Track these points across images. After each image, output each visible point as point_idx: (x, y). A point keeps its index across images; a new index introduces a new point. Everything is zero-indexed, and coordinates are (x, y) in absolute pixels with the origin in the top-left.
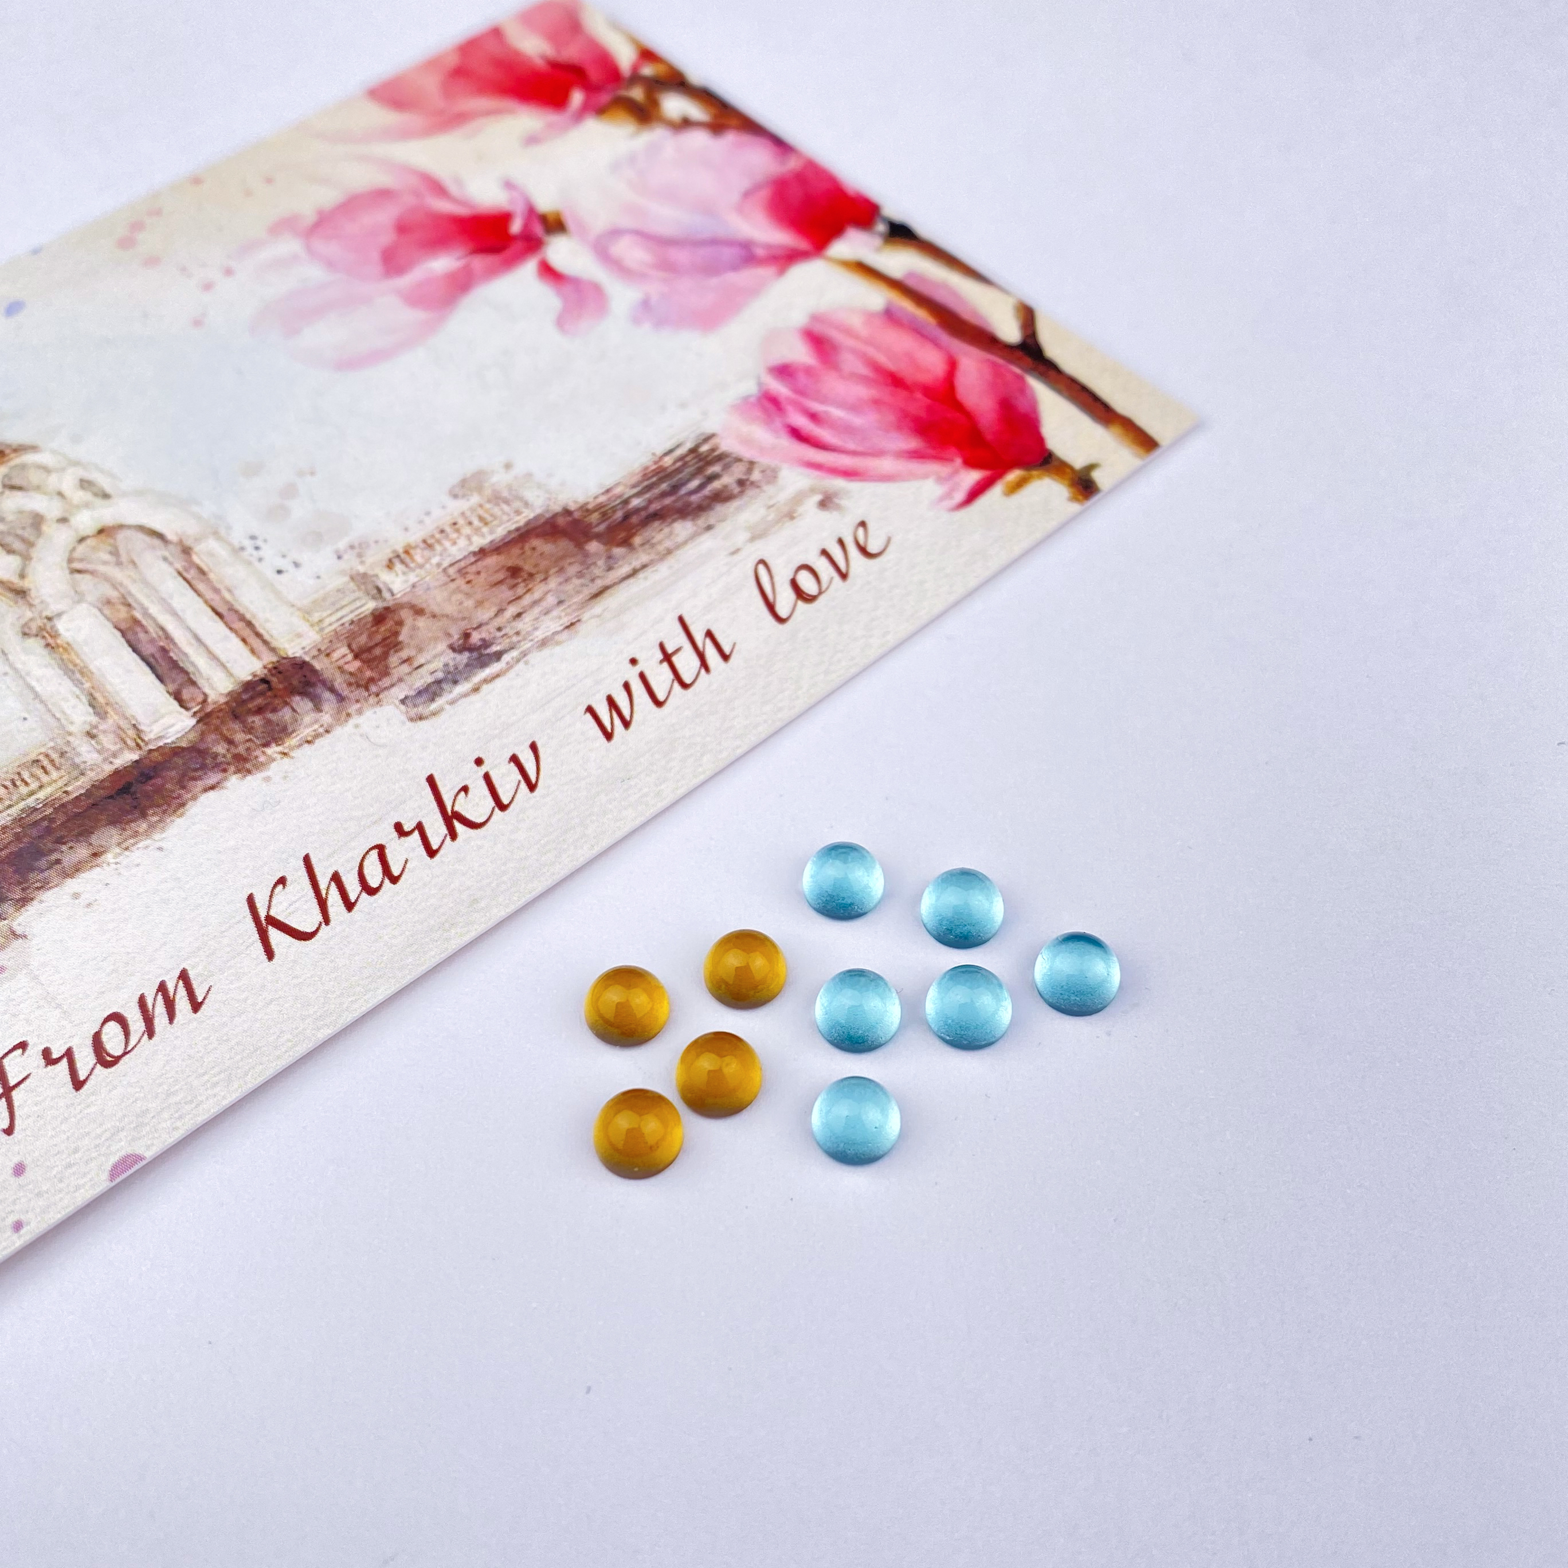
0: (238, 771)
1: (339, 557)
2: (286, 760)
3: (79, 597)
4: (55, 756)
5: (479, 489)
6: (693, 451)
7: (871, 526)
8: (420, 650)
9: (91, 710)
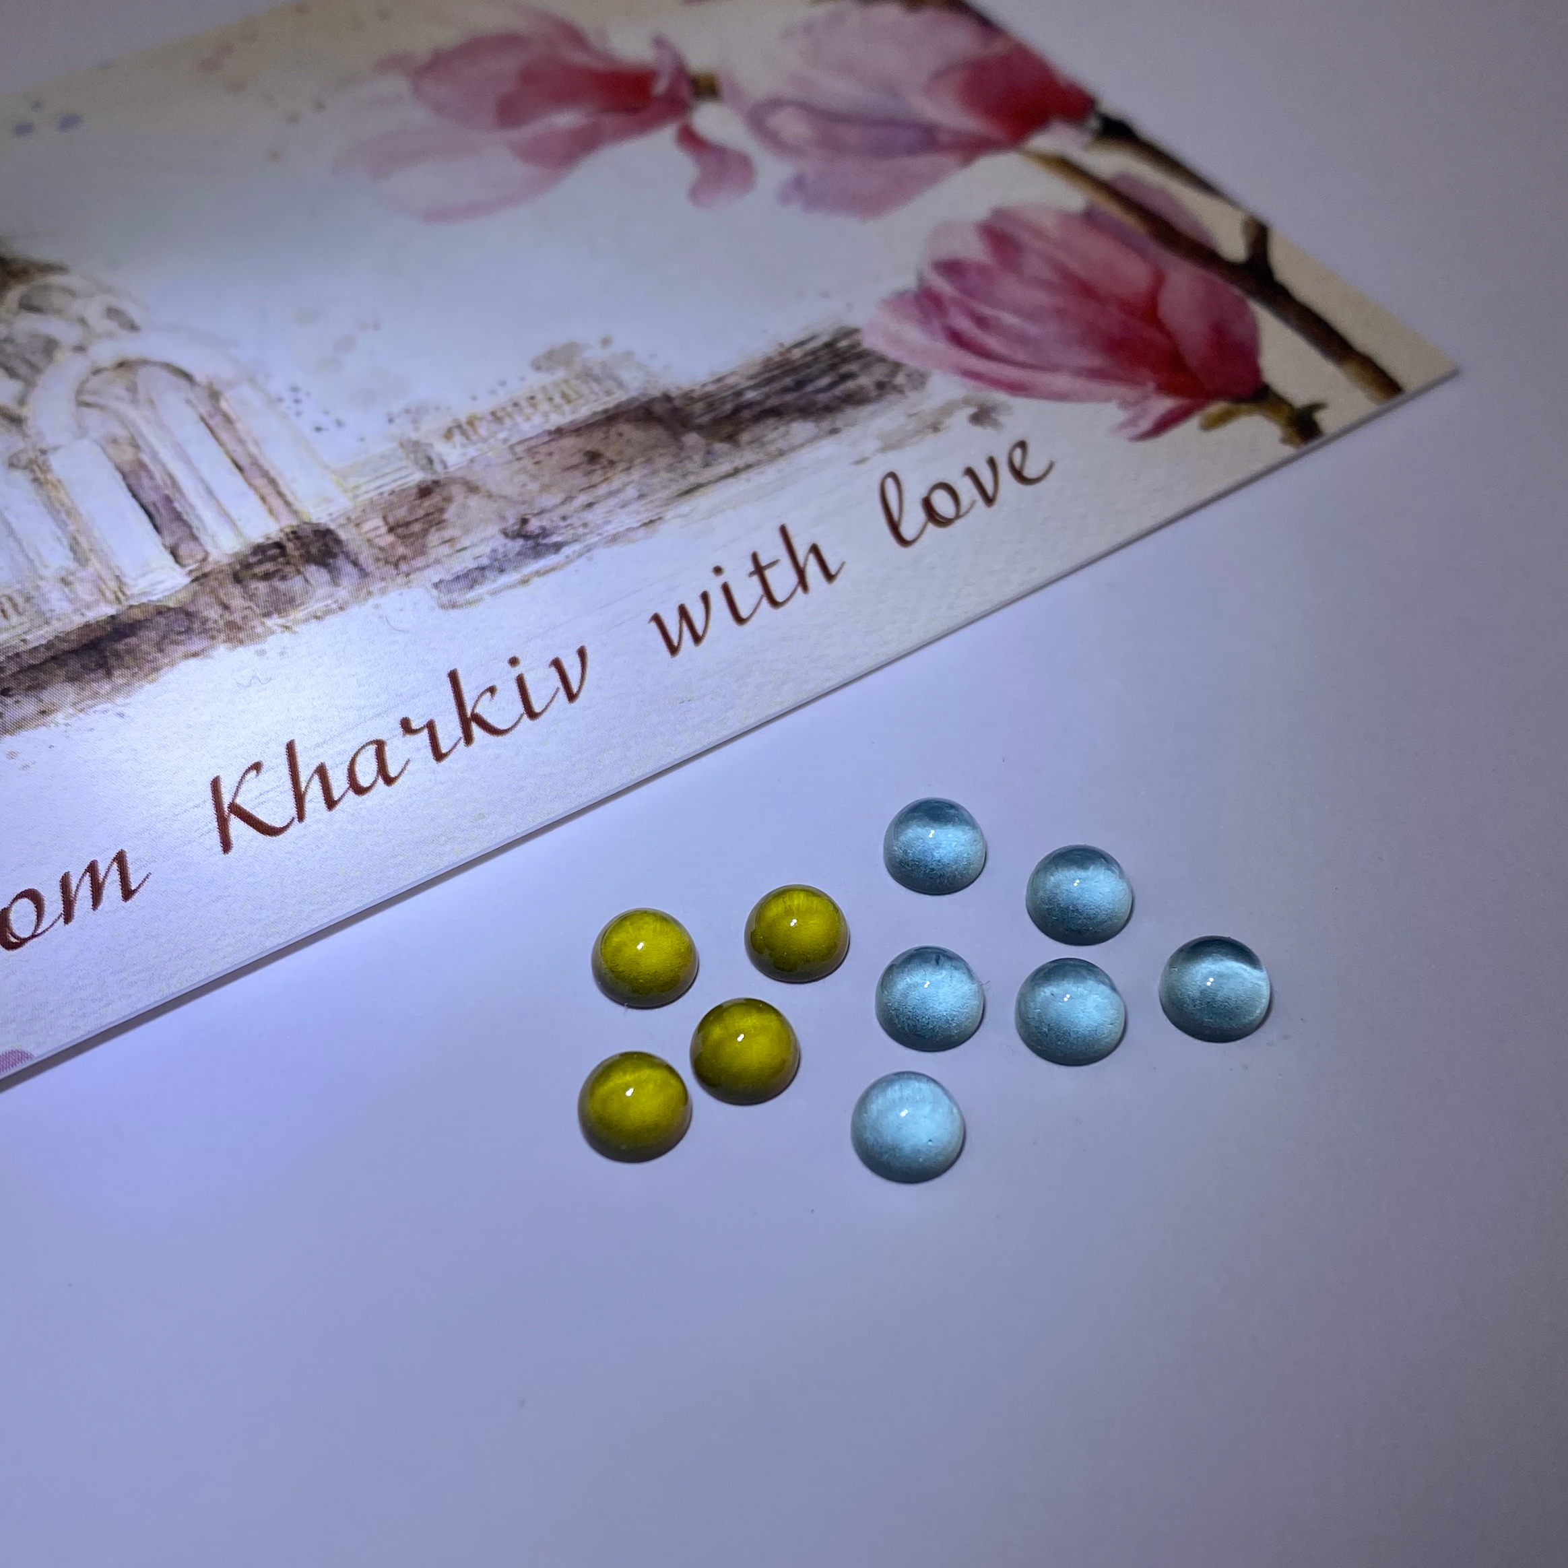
0: (228, 639)
1: (391, 421)
2: (287, 634)
3: (81, 431)
4: (19, 600)
5: (568, 363)
6: (829, 345)
7: (1031, 449)
8: (467, 531)
9: (71, 555)
